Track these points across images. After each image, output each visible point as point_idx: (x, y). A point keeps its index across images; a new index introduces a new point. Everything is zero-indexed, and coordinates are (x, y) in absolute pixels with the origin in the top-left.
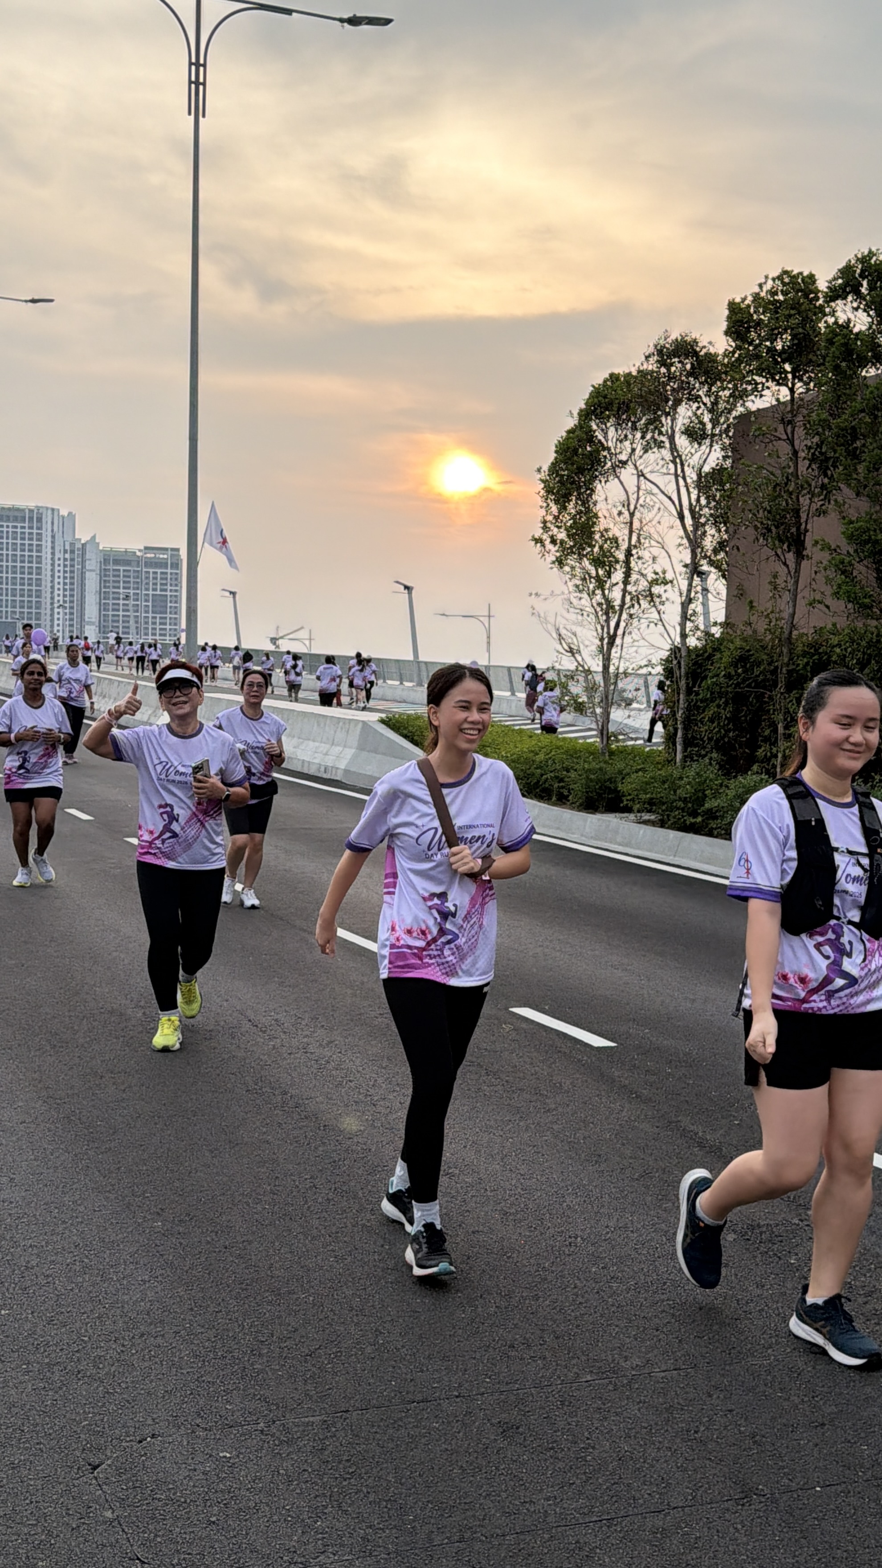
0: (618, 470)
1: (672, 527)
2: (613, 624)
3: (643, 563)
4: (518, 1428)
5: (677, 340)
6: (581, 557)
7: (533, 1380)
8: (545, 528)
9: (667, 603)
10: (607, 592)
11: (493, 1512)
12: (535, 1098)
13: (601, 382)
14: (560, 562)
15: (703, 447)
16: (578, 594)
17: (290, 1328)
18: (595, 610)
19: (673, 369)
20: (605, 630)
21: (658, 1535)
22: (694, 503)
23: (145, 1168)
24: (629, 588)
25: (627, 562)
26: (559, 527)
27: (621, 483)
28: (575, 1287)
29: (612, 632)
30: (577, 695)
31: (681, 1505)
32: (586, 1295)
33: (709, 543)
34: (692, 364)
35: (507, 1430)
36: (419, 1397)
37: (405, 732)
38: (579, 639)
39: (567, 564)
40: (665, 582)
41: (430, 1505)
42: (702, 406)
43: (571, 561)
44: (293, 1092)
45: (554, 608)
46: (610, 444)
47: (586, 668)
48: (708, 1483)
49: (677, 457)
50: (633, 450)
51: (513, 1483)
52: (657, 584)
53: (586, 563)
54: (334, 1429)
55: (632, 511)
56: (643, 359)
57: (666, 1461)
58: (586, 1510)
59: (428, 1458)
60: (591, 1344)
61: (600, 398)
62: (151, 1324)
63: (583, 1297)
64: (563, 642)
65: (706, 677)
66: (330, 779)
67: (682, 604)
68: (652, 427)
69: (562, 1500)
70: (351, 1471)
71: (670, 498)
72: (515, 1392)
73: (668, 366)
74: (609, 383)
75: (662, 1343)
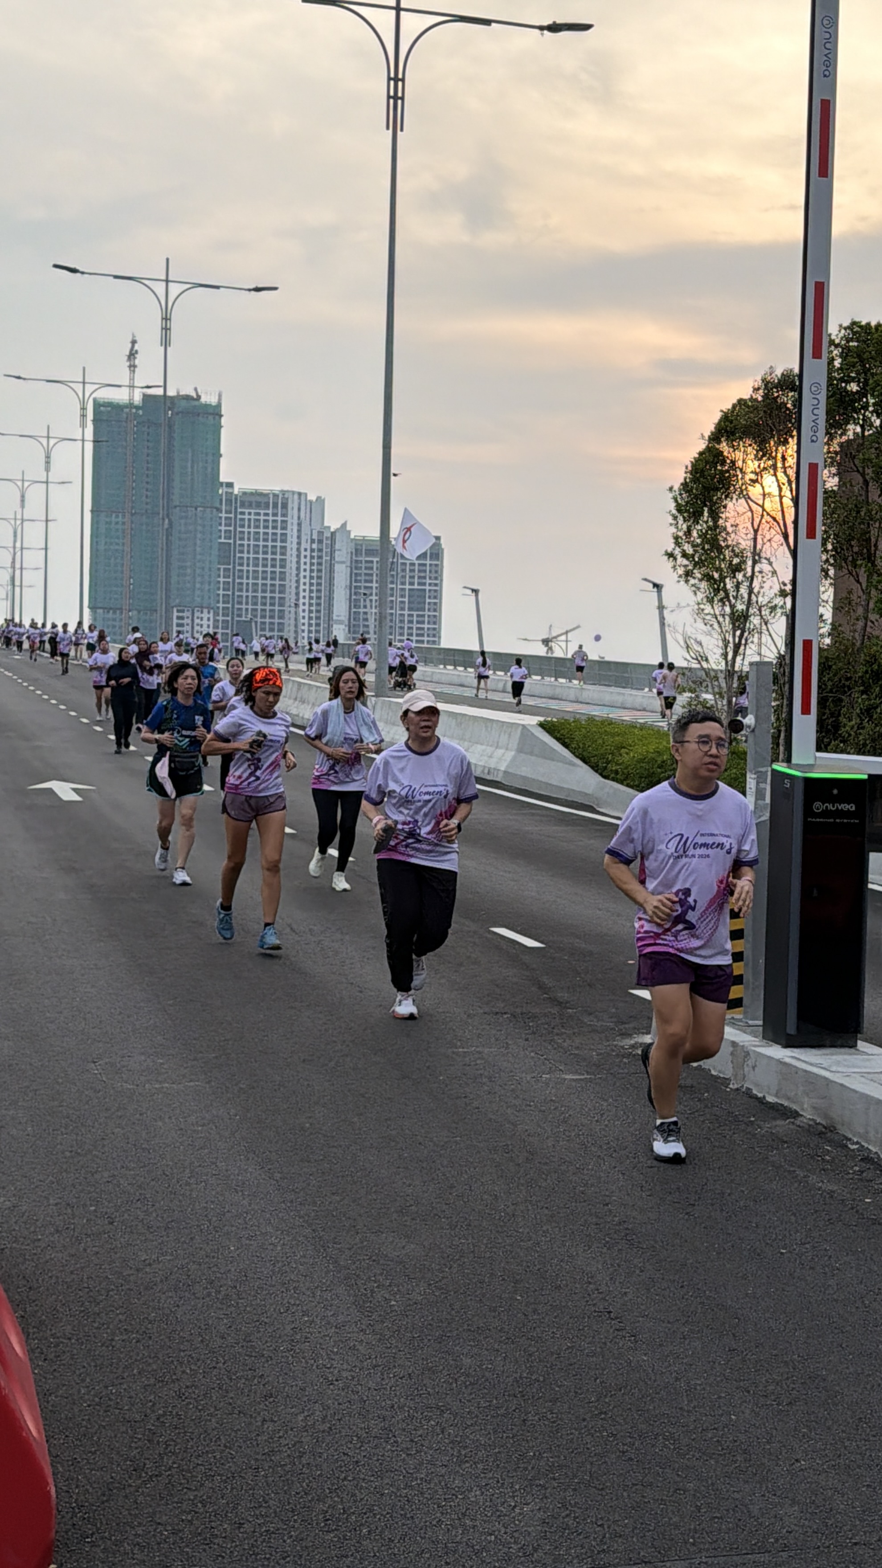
2: (738, 633)
3: (763, 577)
5: (783, 374)
8: (678, 544)
13: (730, 407)
14: (688, 574)
18: (720, 621)
26: (689, 542)
29: (737, 641)
37: (558, 735)
38: (706, 647)
39: (694, 578)
55: (756, 527)
56: (752, 389)
61: (727, 423)
64: (689, 650)
66: (492, 781)
67: (787, 616)
74: (736, 407)
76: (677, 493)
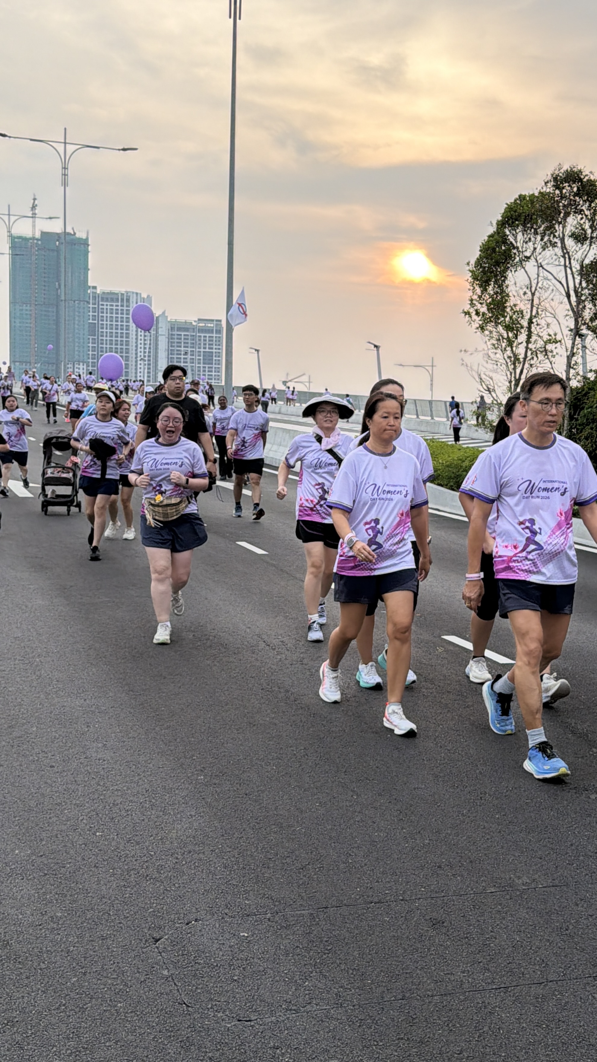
0: (524, 263)
1: (562, 303)
2: (518, 371)
3: (540, 328)
4: (443, 923)
5: (567, 170)
6: (497, 324)
7: (454, 891)
8: (472, 304)
9: (557, 356)
10: (514, 349)
11: (425, 979)
12: (459, 697)
13: (513, 201)
14: (482, 328)
15: (585, 246)
16: (495, 351)
17: (289, 850)
18: (506, 361)
19: (564, 191)
20: (513, 375)
21: (540, 1000)
22: (577, 286)
23: (193, 740)
24: (530, 346)
25: (529, 328)
26: (481, 304)
27: (526, 272)
28: (484, 828)
29: (517, 377)
30: (492, 421)
31: (556, 979)
32: (492, 834)
33: (587, 314)
34: (578, 188)
35: (436, 924)
36: (376, 900)
38: (495, 382)
39: (487, 330)
40: (556, 342)
41: (382, 974)
42: (584, 216)
43: (490, 327)
44: (293, 691)
45: (476, 360)
46: (519, 245)
47: (499, 402)
48: (575, 965)
49: (566, 253)
50: (535, 249)
51: (439, 961)
52: (550, 343)
53: (500, 328)
54: (318, 920)
55: (533, 292)
56: (543, 184)
57: (545, 950)
58: (489, 981)
59: (381, 942)
60: (494, 867)
61: (512, 212)
62: (196, 844)
63: (489, 835)
64: (483, 384)
65: (583, 408)
67: (568, 357)
68: (548, 232)
69: (473, 973)
70: (329, 948)
71: (560, 283)
72: (442, 899)
73: (561, 189)
74: (518, 202)
75: (544, 867)
76: (473, 266)
